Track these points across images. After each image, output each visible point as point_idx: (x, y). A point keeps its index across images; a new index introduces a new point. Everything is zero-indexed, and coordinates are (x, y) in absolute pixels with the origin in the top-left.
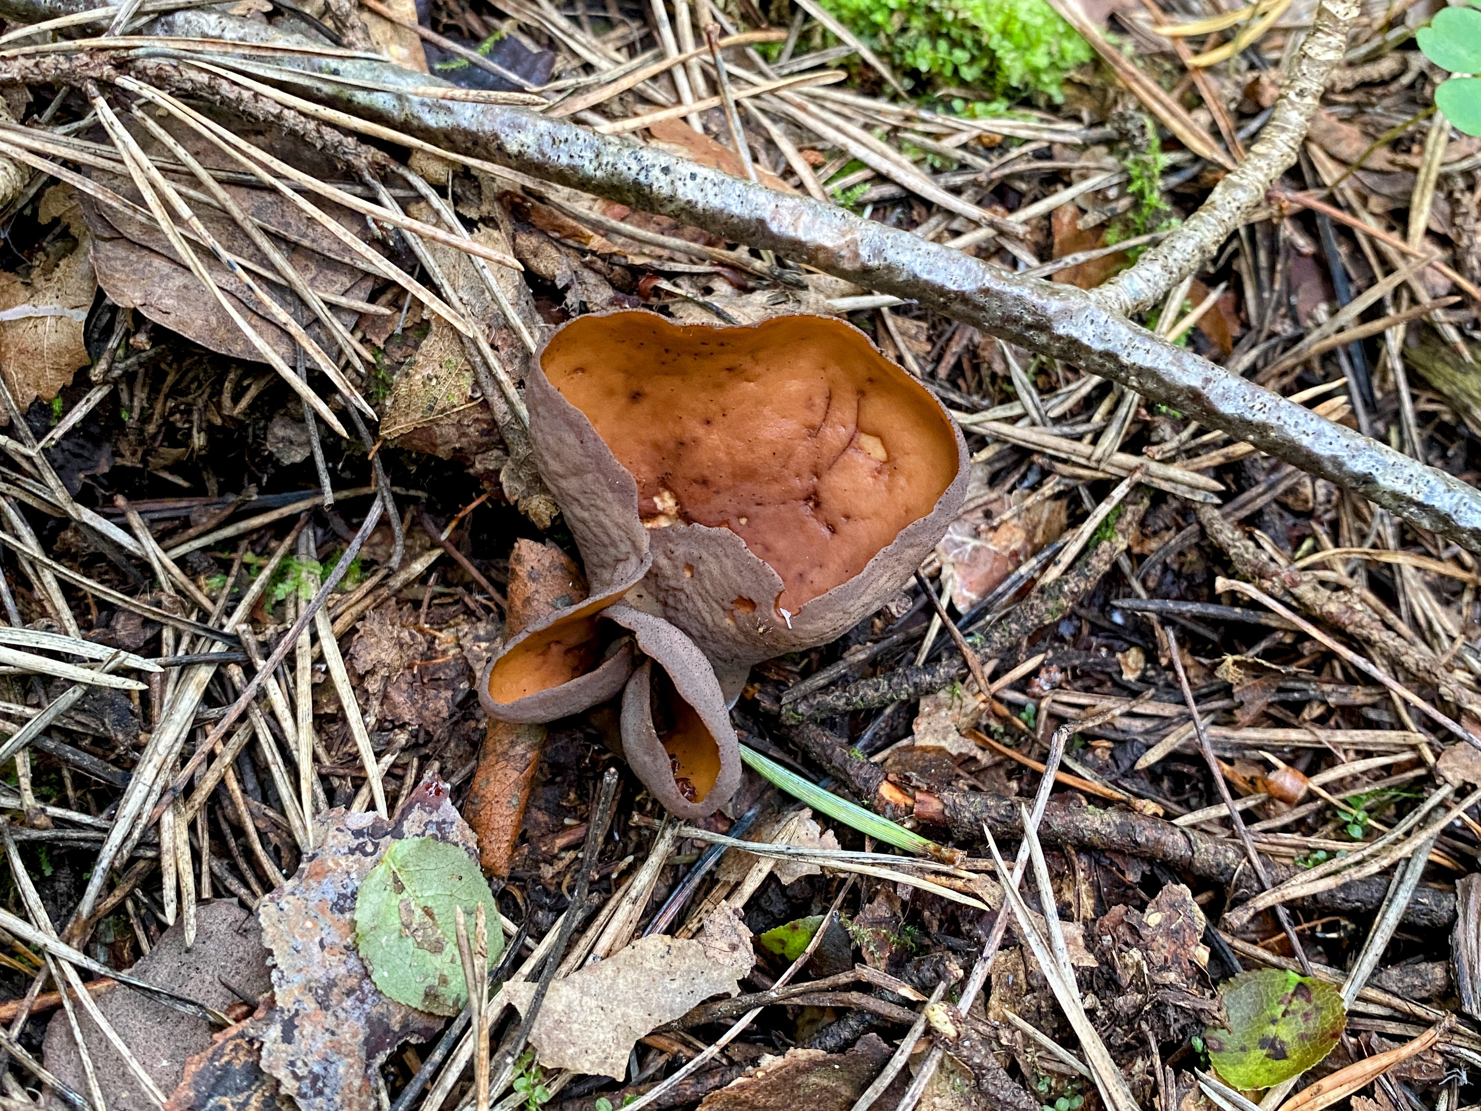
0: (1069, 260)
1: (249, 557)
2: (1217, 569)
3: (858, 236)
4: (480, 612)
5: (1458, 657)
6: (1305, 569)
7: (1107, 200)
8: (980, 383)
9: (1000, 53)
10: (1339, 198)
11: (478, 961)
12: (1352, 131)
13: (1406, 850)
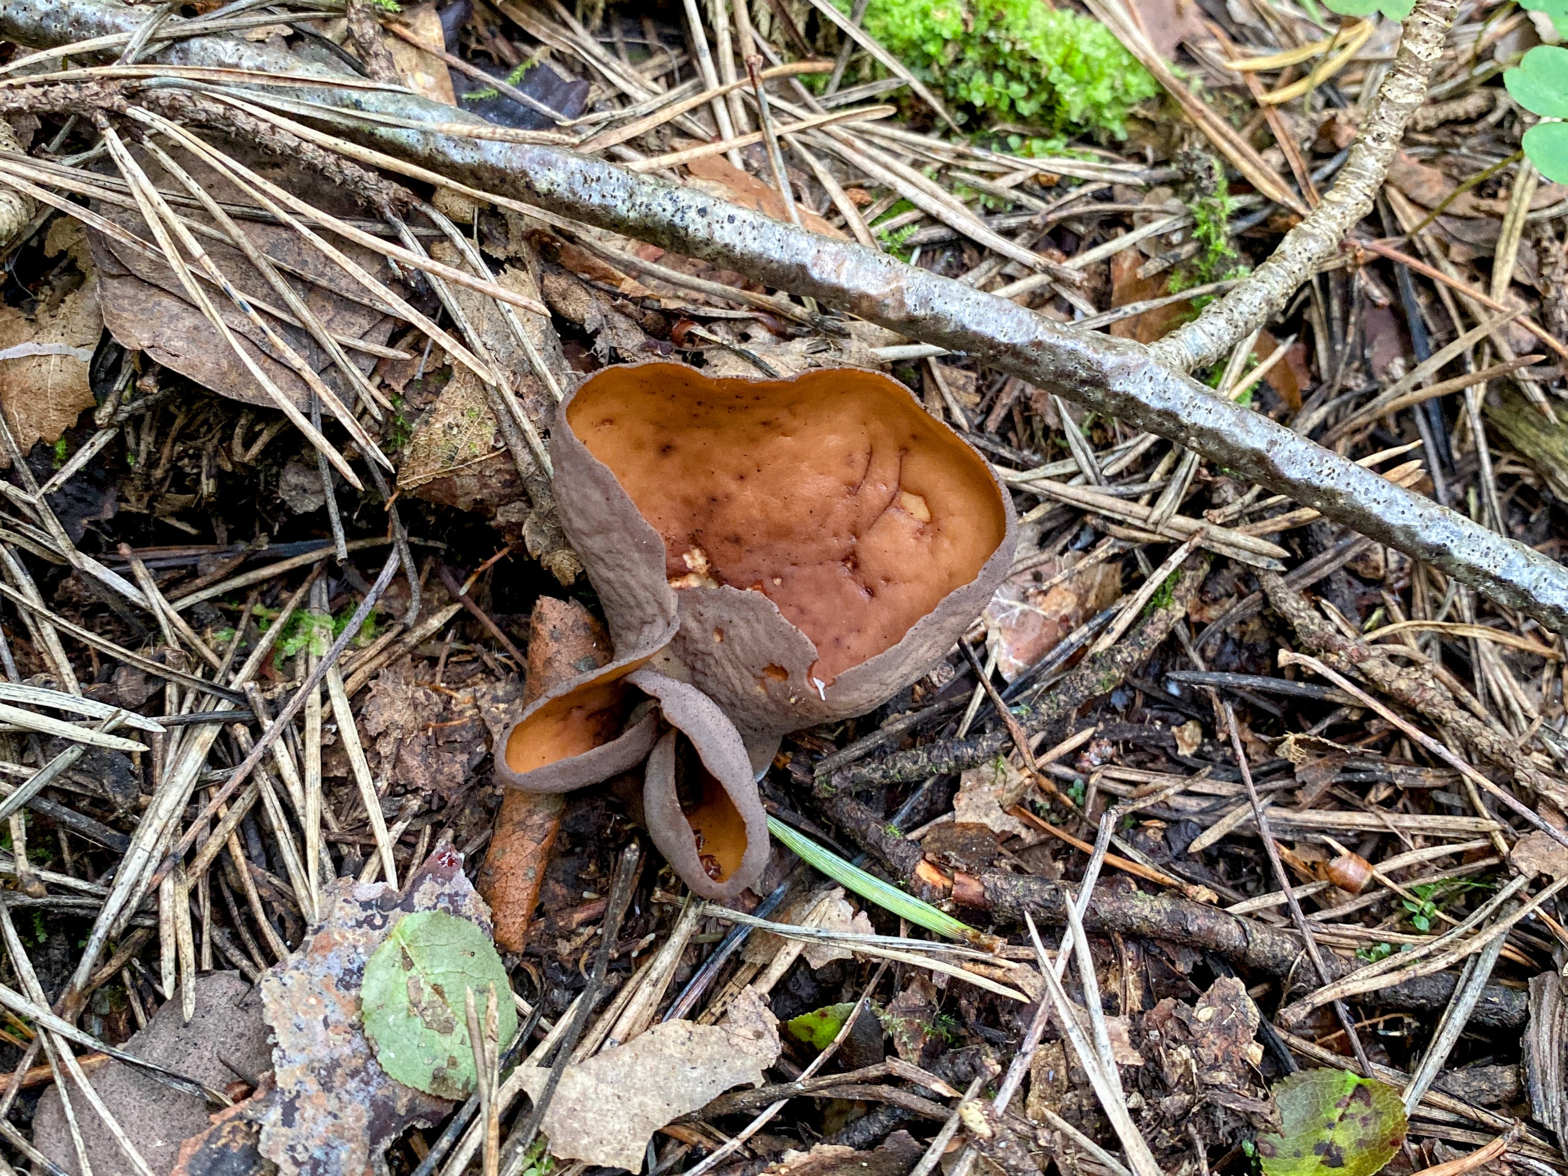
0: (1128, 309)
1: (259, 609)
2: (1280, 640)
3: (903, 284)
4: (499, 671)
5: (1536, 738)
6: (1375, 642)
7: (1170, 245)
8: (1032, 437)
9: (1059, 87)
10: (1419, 246)
11: (489, 1045)
12: (1433, 174)
13: (1475, 945)
